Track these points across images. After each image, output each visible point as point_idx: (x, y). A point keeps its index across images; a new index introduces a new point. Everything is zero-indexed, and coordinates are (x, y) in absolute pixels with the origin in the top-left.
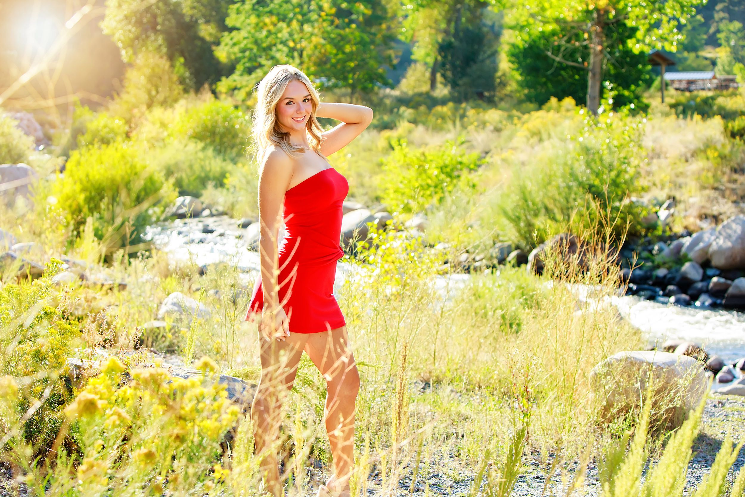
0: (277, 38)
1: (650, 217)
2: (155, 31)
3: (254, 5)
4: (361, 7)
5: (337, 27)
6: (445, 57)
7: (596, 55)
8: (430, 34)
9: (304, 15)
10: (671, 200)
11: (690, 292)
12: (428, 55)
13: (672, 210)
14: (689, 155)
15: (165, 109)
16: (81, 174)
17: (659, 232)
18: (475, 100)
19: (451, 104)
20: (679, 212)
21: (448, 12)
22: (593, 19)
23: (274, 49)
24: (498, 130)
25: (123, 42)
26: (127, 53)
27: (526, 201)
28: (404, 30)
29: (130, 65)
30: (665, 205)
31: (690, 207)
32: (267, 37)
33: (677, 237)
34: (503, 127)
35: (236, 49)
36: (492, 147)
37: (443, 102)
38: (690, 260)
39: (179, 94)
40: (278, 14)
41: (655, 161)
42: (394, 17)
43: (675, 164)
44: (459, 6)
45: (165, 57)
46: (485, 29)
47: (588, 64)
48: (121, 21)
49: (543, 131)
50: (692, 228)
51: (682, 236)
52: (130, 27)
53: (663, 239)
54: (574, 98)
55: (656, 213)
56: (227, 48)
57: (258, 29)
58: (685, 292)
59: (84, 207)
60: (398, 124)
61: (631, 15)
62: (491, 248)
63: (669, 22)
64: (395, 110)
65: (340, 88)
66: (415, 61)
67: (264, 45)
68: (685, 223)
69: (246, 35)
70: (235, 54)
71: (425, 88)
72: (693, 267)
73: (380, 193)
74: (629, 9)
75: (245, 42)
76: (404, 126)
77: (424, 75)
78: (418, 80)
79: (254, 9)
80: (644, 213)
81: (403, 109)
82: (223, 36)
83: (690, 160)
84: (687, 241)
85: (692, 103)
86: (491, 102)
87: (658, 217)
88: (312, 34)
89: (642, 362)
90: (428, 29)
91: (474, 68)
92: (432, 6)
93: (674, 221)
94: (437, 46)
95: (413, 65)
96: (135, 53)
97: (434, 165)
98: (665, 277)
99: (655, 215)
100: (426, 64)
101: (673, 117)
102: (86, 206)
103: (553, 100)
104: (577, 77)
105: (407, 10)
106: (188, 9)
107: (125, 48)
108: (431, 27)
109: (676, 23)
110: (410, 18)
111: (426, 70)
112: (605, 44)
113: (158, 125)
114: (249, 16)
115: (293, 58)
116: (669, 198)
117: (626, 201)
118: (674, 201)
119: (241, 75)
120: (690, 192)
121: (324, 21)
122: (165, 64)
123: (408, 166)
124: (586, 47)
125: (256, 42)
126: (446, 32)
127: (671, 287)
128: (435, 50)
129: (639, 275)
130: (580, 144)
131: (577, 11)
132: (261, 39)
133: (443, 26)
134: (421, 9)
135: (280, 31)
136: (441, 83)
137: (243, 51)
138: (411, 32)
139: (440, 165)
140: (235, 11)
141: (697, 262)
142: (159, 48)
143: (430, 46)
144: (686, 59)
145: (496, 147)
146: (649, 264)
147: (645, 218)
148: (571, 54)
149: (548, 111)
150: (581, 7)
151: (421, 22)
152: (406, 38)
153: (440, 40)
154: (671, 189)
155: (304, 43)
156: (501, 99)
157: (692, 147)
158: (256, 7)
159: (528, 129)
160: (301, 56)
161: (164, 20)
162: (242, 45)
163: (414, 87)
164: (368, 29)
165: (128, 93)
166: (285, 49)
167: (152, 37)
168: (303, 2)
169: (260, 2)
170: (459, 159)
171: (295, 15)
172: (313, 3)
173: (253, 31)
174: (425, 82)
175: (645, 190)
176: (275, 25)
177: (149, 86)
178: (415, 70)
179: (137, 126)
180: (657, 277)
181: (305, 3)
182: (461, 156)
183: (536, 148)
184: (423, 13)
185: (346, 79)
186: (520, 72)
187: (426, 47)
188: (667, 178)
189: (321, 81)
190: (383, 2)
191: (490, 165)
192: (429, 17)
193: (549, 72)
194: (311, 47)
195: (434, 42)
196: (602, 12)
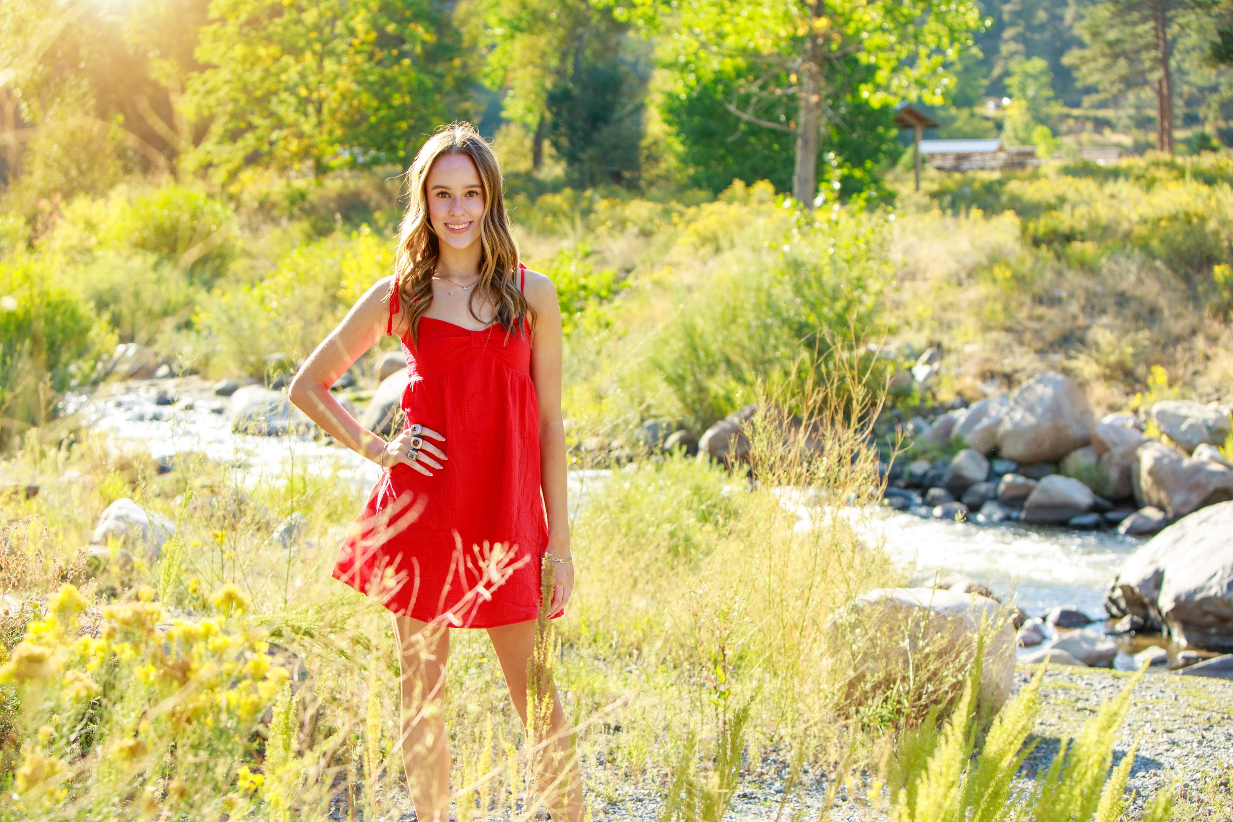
0: (280, 82)
1: (900, 376)
2: (78, 72)
3: (241, 27)
4: (419, 31)
5: (379, 63)
6: (557, 114)
7: (809, 110)
8: (533, 77)
9: (324, 43)
10: (934, 349)
11: (967, 499)
12: (528, 110)
13: (936, 366)
14: (963, 275)
15: (93, 200)
17: (915, 401)
18: (607, 184)
19: (568, 192)
20: (947, 368)
21: (562, 40)
22: (805, 52)
23: (274, 100)
24: (646, 234)
25: (22, 89)
26: (29, 106)
27: (695, 350)
28: (489, 69)
29: (35, 125)
30: (925, 357)
31: (966, 361)
32: (263, 80)
33: (945, 409)
34: (655, 229)
35: (211, 100)
36: (637, 260)
37: (556, 188)
38: (966, 447)
39: (116, 174)
40: (281, 43)
41: (907, 284)
42: (473, 48)
43: (940, 289)
44: (580, 30)
45: (92, 114)
46: (623, 69)
47: (797, 124)
49: (721, 235)
50: (969, 394)
51: (953, 408)
52: (34, 64)
53: (922, 412)
54: (773, 182)
55: (910, 369)
56: (195, 98)
57: (248, 66)
58: (959, 500)
61: (867, 45)
62: (637, 427)
63: (930, 56)
65: (383, 164)
66: (508, 122)
67: (259, 93)
68: (958, 386)
69: (228, 77)
70: (208, 107)
71: (524, 165)
72: (972, 457)
74: (865, 35)
75: (226, 88)
77: (522, 144)
78: (513, 152)
79: (240, 34)
80: (891, 369)
82: (190, 79)
83: (965, 282)
84: (961, 415)
85: (966, 190)
86: (635, 189)
87: (913, 376)
88: (337, 76)
89: (911, 606)
90: (530, 68)
91: (605, 134)
92: (536, 30)
93: (939, 383)
94: (544, 96)
95: (503, 128)
96: (43, 107)
98: (925, 475)
99: (907, 374)
100: (525, 126)
101: (937, 212)
103: (738, 185)
104: (776, 147)
105: (494, 36)
106: (132, 33)
107: (26, 99)
108: (534, 64)
109: (940, 58)
110: (498, 50)
111: (526, 136)
112: (825, 93)
113: (81, 226)
114: (234, 45)
115: (306, 114)
116: (931, 344)
117: (861, 351)
118: (939, 350)
119: (219, 143)
120: (966, 334)
121: (358, 53)
122: (93, 123)
124: (792, 98)
125: (245, 89)
126: (559, 73)
127: (935, 492)
128: (540, 102)
130: (785, 255)
131: (779, 38)
132: (253, 84)
133: (554, 62)
134: (518, 35)
135: (284, 70)
136: (551, 157)
137: (223, 104)
138: (501, 73)
140: (210, 36)
141: (978, 450)
142: (82, 99)
143: (533, 96)
144: (953, 119)
145: (643, 262)
147: (892, 378)
148: (768, 110)
149: (729, 202)
150: (784, 32)
151: (518, 56)
152: (493, 83)
153: (549, 86)
154: (933, 331)
155: (324, 91)
156: (651, 184)
157: (969, 262)
158: (246, 30)
159: (697, 233)
160: (319, 111)
161: (91, 54)
162: (221, 94)
163: (506, 164)
164: (430, 67)
165: (31, 174)
166: (293, 100)
167: (72, 81)
168: (323, 22)
169: (253, 22)
170: (583, 281)
171: (309, 43)
172: (340, 24)
173: (239, 69)
174: (524, 156)
175: (892, 332)
176: (276, 60)
177: (66, 162)
178: (507, 135)
179: (46, 228)
180: (911, 475)
181: (327, 24)
182: (586, 276)
183: (711, 264)
184: (522, 41)
185: (393, 149)
186: (682, 137)
187: (526, 97)
188: (928, 313)
189: (352, 154)
190: (456, 24)
191: (635, 291)
192: (531, 48)
193: (730, 139)
194: (335, 96)
195: (539, 89)
196: (820, 41)
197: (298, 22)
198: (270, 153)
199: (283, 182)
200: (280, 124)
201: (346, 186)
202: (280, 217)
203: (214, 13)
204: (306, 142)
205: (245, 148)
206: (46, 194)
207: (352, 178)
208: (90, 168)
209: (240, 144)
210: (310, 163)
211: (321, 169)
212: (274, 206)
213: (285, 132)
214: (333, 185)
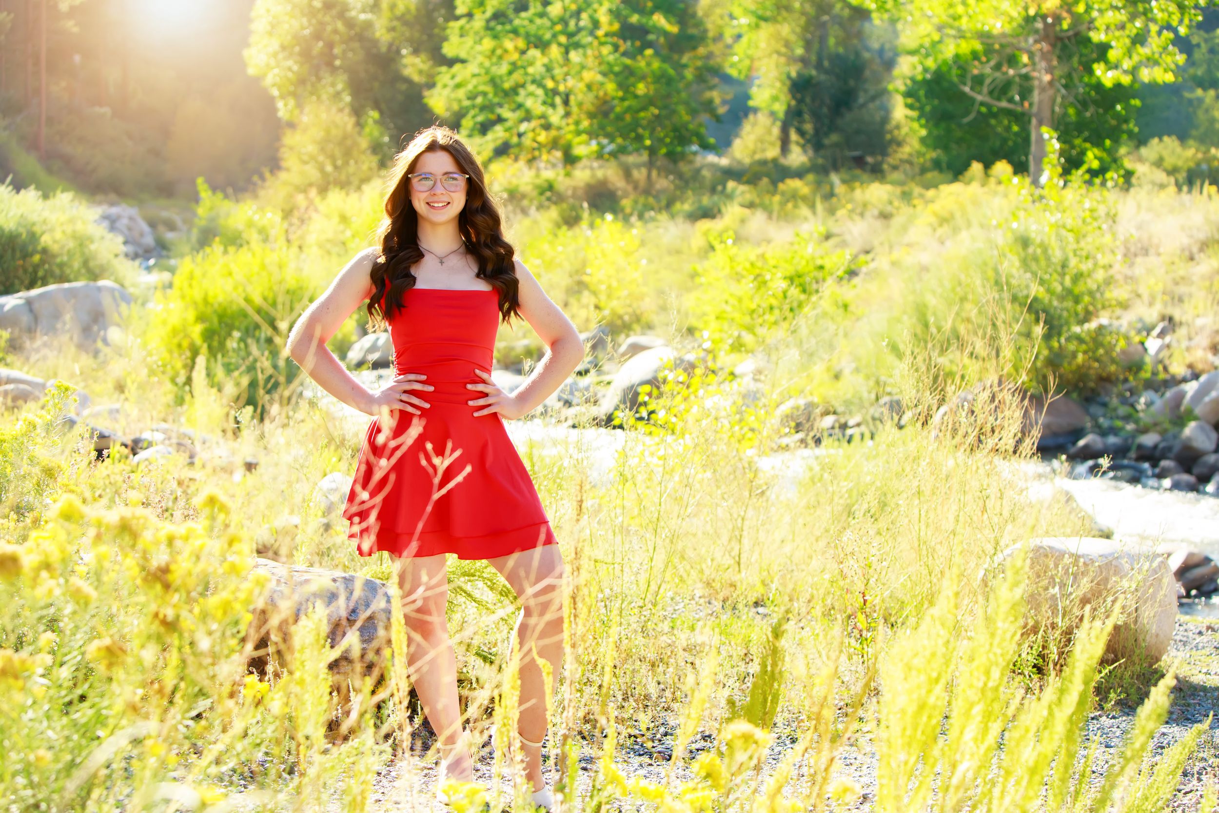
0: (526, 74)
1: (1132, 349)
2: (334, 70)
3: (488, 21)
4: (659, 20)
5: (624, 54)
6: (800, 101)
7: (1043, 90)
8: (777, 65)
9: (570, 35)
10: (1166, 323)
11: (1196, 470)
12: (775, 99)
13: (1168, 339)
14: (1195, 250)
15: (347, 194)
16: (197, 294)
17: (1146, 375)
18: (850, 169)
19: (810, 177)
20: (1178, 341)
21: (805, 29)
22: (1036, 31)
23: (522, 92)
24: (885, 216)
25: (279, 89)
26: (286, 105)
27: (926, 326)
28: (735, 59)
29: (291, 125)
30: (1157, 330)
31: (1197, 334)
32: (510, 73)
33: (1175, 381)
34: (894, 211)
35: (461, 93)
36: (876, 243)
37: (799, 174)
38: (1196, 418)
39: (370, 169)
40: (527, 36)
41: (1139, 260)
42: (719, 37)
43: (1173, 263)
44: (825, 18)
45: (347, 110)
46: (866, 55)
47: (1031, 105)
48: (275, 55)
49: (958, 215)
50: (1200, 366)
51: (1185, 380)
52: (290, 63)
53: (1152, 385)
54: (1010, 162)
55: (1142, 343)
56: (446, 92)
57: (494, 60)
58: (1188, 471)
59: (201, 347)
60: (723, 209)
61: (1097, 24)
62: (872, 404)
63: (1159, 33)
64: (720, 188)
65: (630, 153)
66: (755, 110)
67: (507, 86)
68: (1189, 359)
69: (476, 70)
70: (460, 101)
71: (773, 152)
72: (1201, 428)
73: (694, 322)
74: (1095, 14)
75: (474, 81)
76: (733, 212)
77: (769, 132)
78: (761, 141)
79: (488, 28)
80: (1122, 344)
81: (731, 185)
82: (439, 73)
83: (1197, 256)
84: (1191, 388)
85: (1204, 167)
86: (877, 172)
87: (1146, 350)
88: (583, 67)
89: (1062, 554)
90: (775, 56)
91: (848, 118)
92: (780, 18)
93: (1170, 356)
94: (788, 83)
95: (751, 117)
96: (300, 106)
97: (780, 275)
98: (1155, 447)
99: (1140, 347)
100: (772, 114)
101: (1172, 189)
102: (205, 346)
103: (977, 167)
104: (1015, 128)
105: (740, 26)
106: (384, 31)
107: (283, 97)
108: (778, 53)
109: (1171, 35)
110: (744, 40)
111: (773, 123)
112: (1058, 73)
113: (336, 219)
114: (481, 39)
115: (553, 106)
116: (1163, 318)
117: (1092, 325)
118: (1170, 324)
119: (470, 136)
120: (1196, 308)
121: (602, 44)
122: (347, 121)
123: (738, 277)
124: (1026, 77)
125: (494, 82)
126: (803, 60)
127: (1165, 463)
128: (786, 89)
129: (1114, 445)
130: (1013, 231)
131: (1012, 19)
132: (501, 77)
133: (799, 51)
134: (763, 24)
135: (531, 63)
136: (798, 143)
137: (472, 97)
138: (747, 62)
139: (788, 274)
140: (457, 31)
141: (1208, 422)
142: (337, 95)
143: (778, 85)
144: (1200, 101)
145: (882, 244)
146: (1130, 427)
147: (1123, 352)
148: (1002, 90)
149: (968, 183)
150: (1016, 13)
151: (763, 45)
152: (740, 72)
153: (794, 74)
154: (1165, 304)
155: (571, 82)
156: (895, 168)
157: (1202, 236)
158: (492, 24)
159: (935, 214)
160: (566, 102)
161: (344, 52)
162: (470, 87)
163: (754, 152)
164: (676, 57)
165: (288, 170)
166: (540, 92)
167: (327, 79)
168: (568, 14)
169: (499, 16)
170: (819, 262)
171: (554, 36)
172: (584, 16)
173: (487, 63)
174: (772, 144)
175: (1125, 306)
176: (523, 52)
177: (321, 158)
178: (754, 125)
179: (302, 221)
180: (1140, 447)
181: (571, 17)
182: (822, 258)
183: (948, 243)
184: (767, 30)
185: (639, 138)
186: (923, 121)
187: (772, 86)
188: (1160, 287)
189: (599, 144)
190: (700, 13)
191: (874, 274)
192: (777, 37)
193: (966, 120)
194: (581, 86)
195: (784, 77)
196: (1050, 20)
197: (542, 15)
198: (519, 145)
199: (532, 173)
200: (528, 117)
201: (593, 176)
202: (529, 208)
203: (461, 10)
204: (553, 133)
205: (495, 140)
206: (304, 190)
207: (600, 167)
208: (346, 163)
209: (490, 136)
210: (559, 154)
211: (570, 160)
212: (524, 196)
213: (534, 123)
214: (582, 175)
